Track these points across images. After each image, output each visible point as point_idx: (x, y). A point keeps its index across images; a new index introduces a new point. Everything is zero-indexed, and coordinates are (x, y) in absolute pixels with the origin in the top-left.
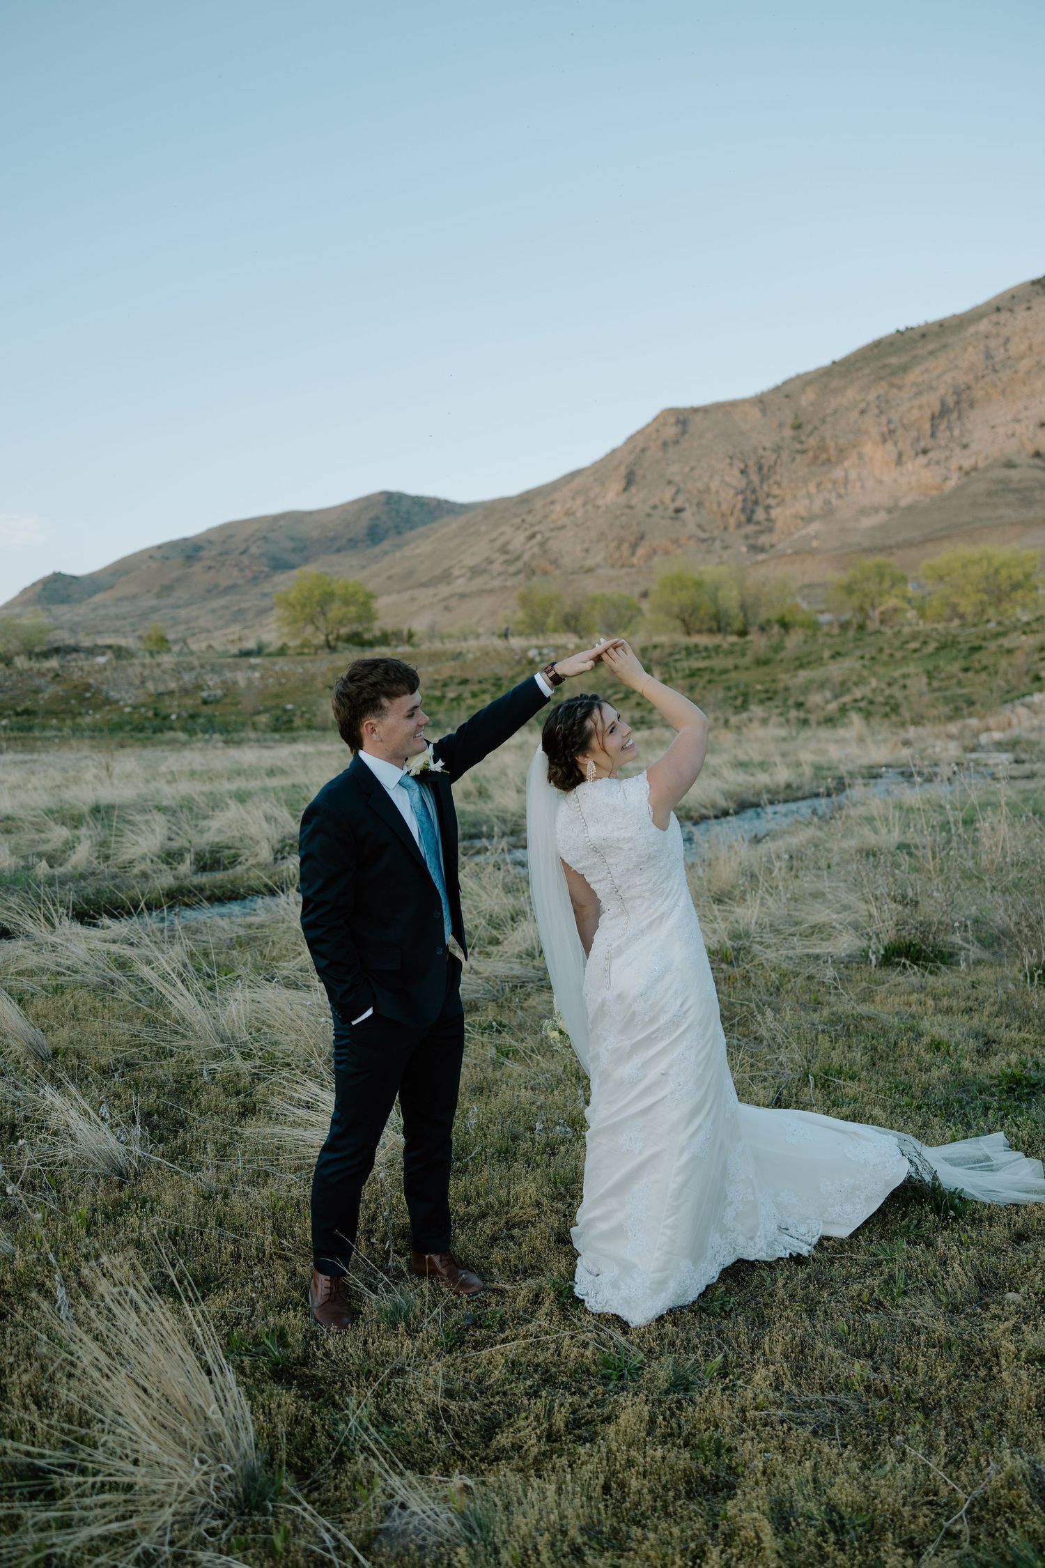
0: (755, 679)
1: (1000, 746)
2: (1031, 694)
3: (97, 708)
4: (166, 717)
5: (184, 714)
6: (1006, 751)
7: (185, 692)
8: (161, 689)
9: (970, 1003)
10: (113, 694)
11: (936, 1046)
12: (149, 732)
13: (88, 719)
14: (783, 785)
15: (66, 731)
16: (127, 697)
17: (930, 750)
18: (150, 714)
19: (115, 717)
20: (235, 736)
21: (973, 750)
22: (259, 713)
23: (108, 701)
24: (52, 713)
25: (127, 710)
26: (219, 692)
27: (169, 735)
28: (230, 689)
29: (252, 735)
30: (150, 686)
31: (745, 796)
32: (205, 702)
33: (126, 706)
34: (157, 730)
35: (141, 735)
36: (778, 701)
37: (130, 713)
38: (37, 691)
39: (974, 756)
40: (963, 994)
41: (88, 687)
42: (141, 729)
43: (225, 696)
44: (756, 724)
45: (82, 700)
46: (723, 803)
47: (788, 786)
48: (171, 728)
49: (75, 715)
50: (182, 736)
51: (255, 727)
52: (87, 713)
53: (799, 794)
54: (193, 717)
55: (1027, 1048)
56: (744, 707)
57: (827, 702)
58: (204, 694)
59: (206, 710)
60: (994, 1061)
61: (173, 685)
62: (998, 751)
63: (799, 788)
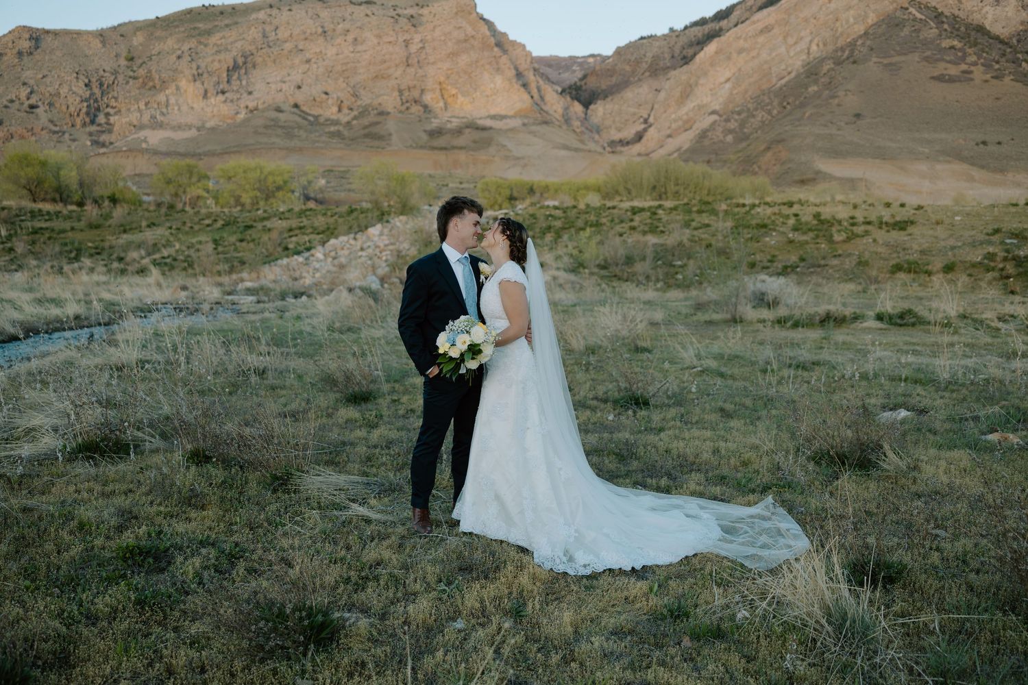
0: (88, 239)
1: (249, 291)
2: (281, 258)
6: (253, 295)
9: (131, 486)
11: (81, 526)
14: (72, 317)
17: (201, 293)
21: (229, 294)
31: (36, 324)
36: (104, 256)
39: (230, 298)
40: (129, 477)
44: (83, 272)
46: (11, 330)
47: (77, 317)
53: (86, 323)
55: (159, 520)
56: (77, 259)
57: (142, 258)
60: (128, 533)
62: (247, 295)
63: (86, 319)
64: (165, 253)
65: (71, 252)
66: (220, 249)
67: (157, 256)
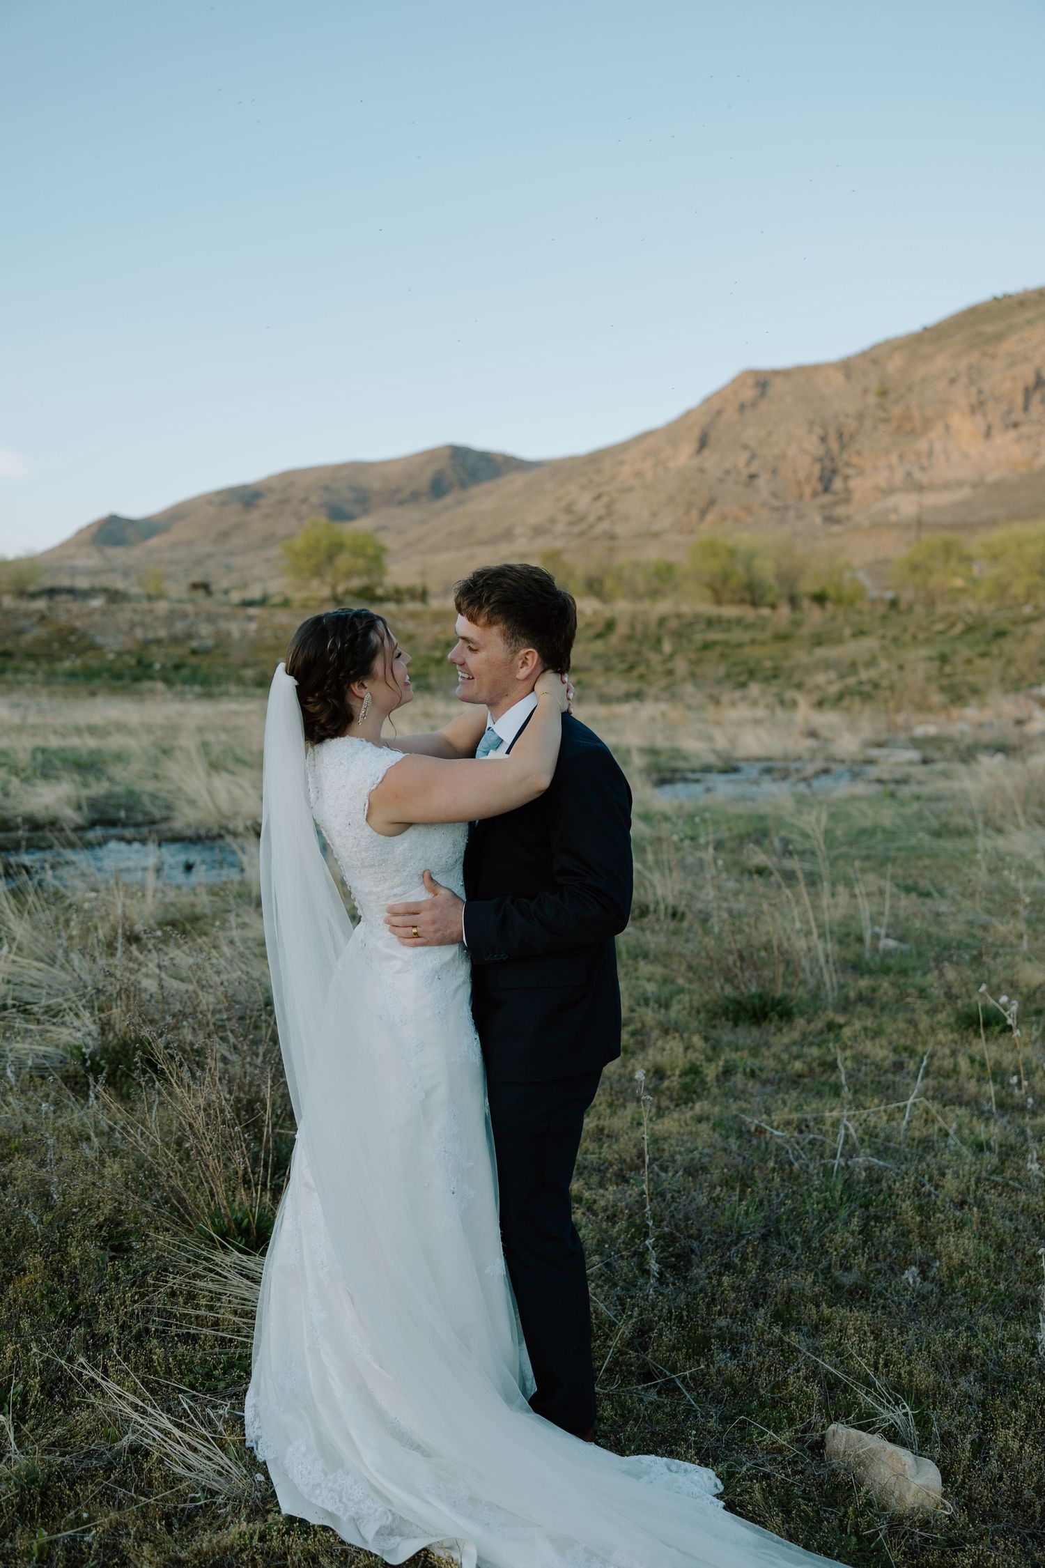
3: (80, 653)
4: (150, 666)
5: (169, 664)
7: (175, 640)
8: (151, 635)
10: (99, 640)
12: (125, 682)
13: (67, 664)
15: (40, 676)
16: (112, 643)
18: (133, 662)
19: (95, 663)
20: (216, 690)
22: (245, 665)
23: (93, 647)
24: (31, 656)
25: (111, 656)
26: (210, 643)
27: (147, 685)
28: (222, 640)
29: (233, 689)
30: (139, 633)
32: (194, 652)
33: (111, 651)
34: (136, 679)
35: (118, 684)
37: (113, 662)
38: (20, 632)
41: (73, 631)
42: (118, 676)
43: (217, 646)
45: (64, 643)
48: (152, 678)
49: (52, 658)
50: (160, 686)
51: (240, 681)
52: (68, 657)
54: (177, 667)
58: (194, 644)
59: (194, 661)
61: (162, 633)
64: (864, 675)
65: (739, 674)
66: (948, 669)
67: (851, 681)
